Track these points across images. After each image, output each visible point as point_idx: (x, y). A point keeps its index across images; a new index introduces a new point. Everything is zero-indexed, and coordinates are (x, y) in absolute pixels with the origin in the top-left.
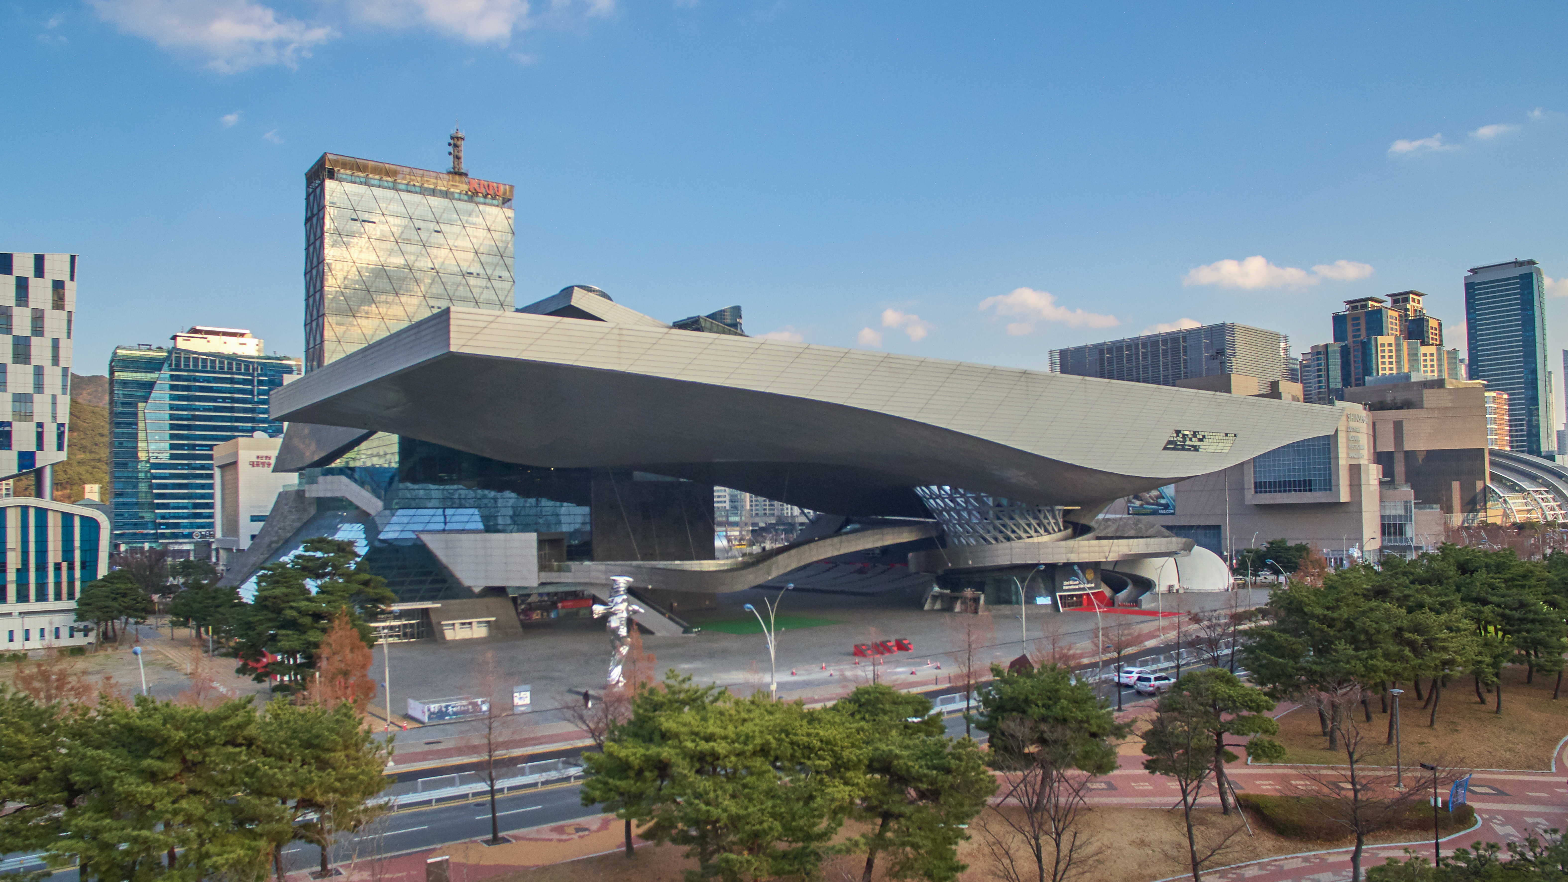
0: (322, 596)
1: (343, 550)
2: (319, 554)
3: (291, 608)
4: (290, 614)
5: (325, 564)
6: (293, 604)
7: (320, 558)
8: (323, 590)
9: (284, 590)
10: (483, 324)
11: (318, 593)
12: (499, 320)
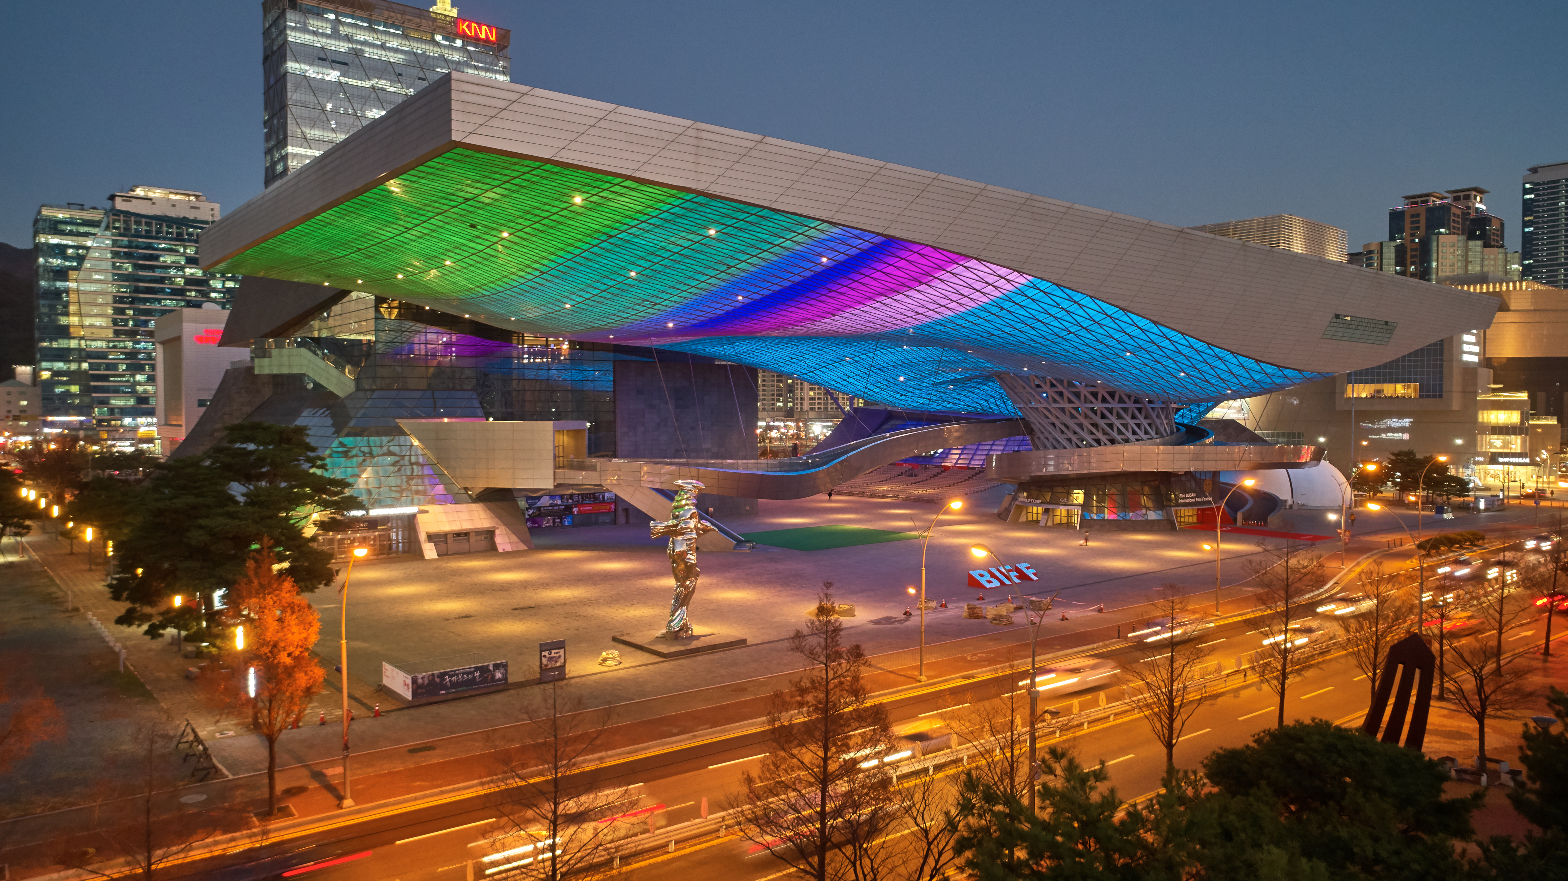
0: (250, 509)
1: (289, 441)
2: (251, 447)
3: (201, 527)
4: (197, 537)
5: (261, 460)
6: (201, 521)
7: (252, 452)
8: (253, 500)
9: (191, 500)
10: (503, 104)
11: (246, 504)
12: (525, 99)
